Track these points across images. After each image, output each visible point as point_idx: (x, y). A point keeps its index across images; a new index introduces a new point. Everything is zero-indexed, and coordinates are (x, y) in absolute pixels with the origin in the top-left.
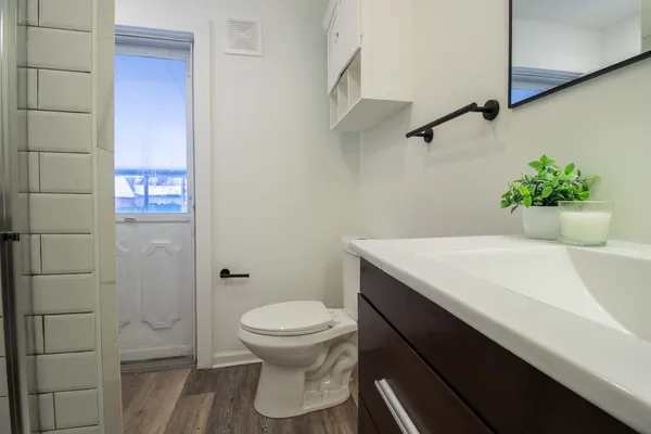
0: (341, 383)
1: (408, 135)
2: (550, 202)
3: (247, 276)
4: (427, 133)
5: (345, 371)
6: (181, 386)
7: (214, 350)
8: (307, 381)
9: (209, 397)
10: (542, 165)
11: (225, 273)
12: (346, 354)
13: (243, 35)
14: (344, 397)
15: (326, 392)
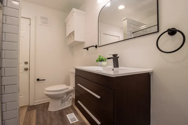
0: (70, 102)
1: (84, 49)
2: (101, 61)
3: (45, 80)
4: (87, 49)
5: (71, 99)
6: (26, 110)
7: (35, 100)
8: (62, 103)
9: (35, 111)
10: (100, 56)
11: (38, 80)
12: (71, 96)
13: (44, 20)
14: (70, 105)
15: (66, 104)
